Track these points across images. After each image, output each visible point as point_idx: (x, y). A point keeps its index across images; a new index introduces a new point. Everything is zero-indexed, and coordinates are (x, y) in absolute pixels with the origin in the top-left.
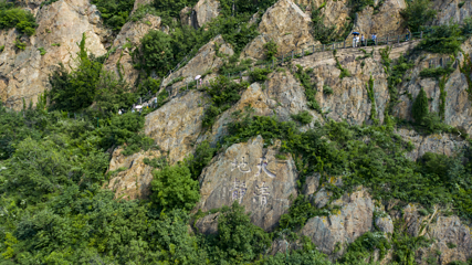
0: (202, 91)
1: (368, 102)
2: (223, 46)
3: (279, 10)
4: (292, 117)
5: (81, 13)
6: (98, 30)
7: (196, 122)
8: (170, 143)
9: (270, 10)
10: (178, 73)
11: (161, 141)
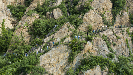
0: (66, 45)
1: (128, 48)
2: (71, 26)
3: (90, 14)
4: (107, 56)
5: (3, 11)
6: (10, 19)
7: (65, 59)
8: (53, 70)
9: (87, 14)
10: (52, 36)
11: (49, 69)
